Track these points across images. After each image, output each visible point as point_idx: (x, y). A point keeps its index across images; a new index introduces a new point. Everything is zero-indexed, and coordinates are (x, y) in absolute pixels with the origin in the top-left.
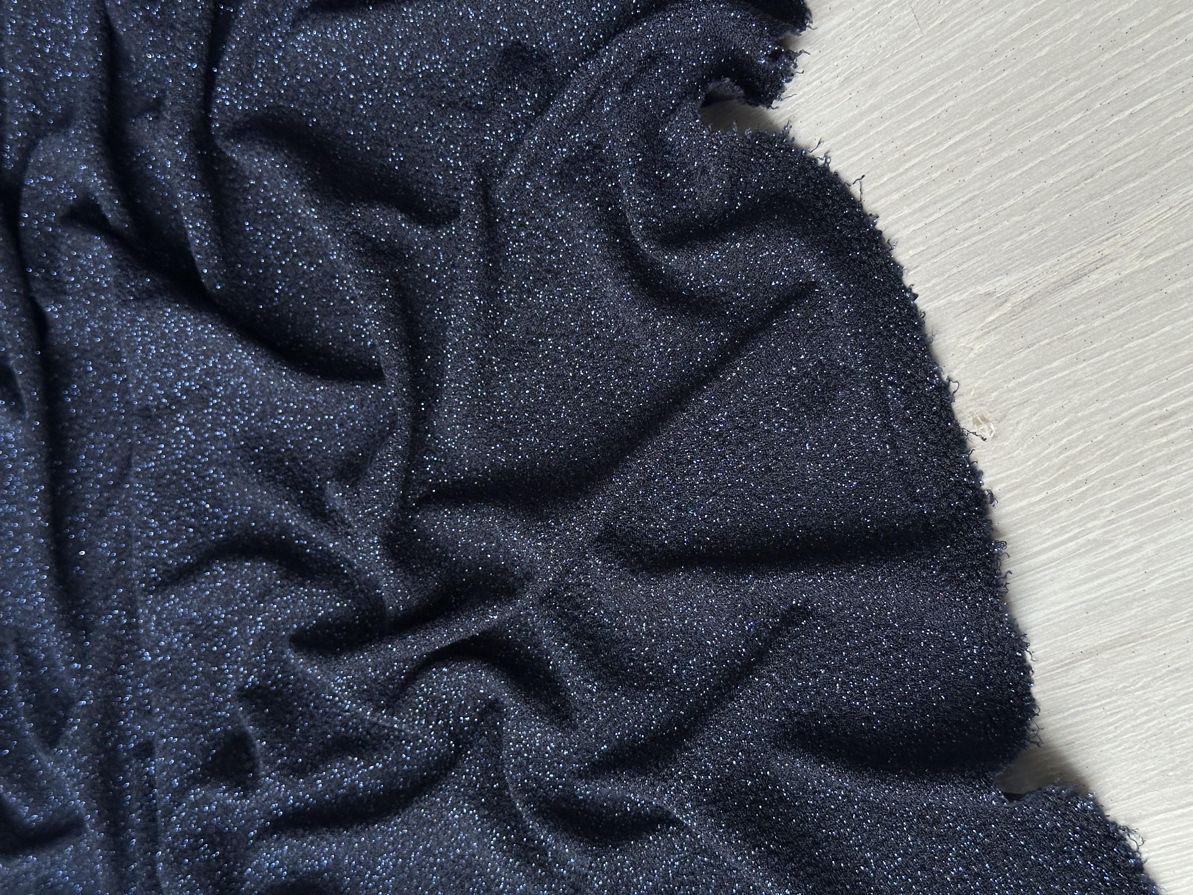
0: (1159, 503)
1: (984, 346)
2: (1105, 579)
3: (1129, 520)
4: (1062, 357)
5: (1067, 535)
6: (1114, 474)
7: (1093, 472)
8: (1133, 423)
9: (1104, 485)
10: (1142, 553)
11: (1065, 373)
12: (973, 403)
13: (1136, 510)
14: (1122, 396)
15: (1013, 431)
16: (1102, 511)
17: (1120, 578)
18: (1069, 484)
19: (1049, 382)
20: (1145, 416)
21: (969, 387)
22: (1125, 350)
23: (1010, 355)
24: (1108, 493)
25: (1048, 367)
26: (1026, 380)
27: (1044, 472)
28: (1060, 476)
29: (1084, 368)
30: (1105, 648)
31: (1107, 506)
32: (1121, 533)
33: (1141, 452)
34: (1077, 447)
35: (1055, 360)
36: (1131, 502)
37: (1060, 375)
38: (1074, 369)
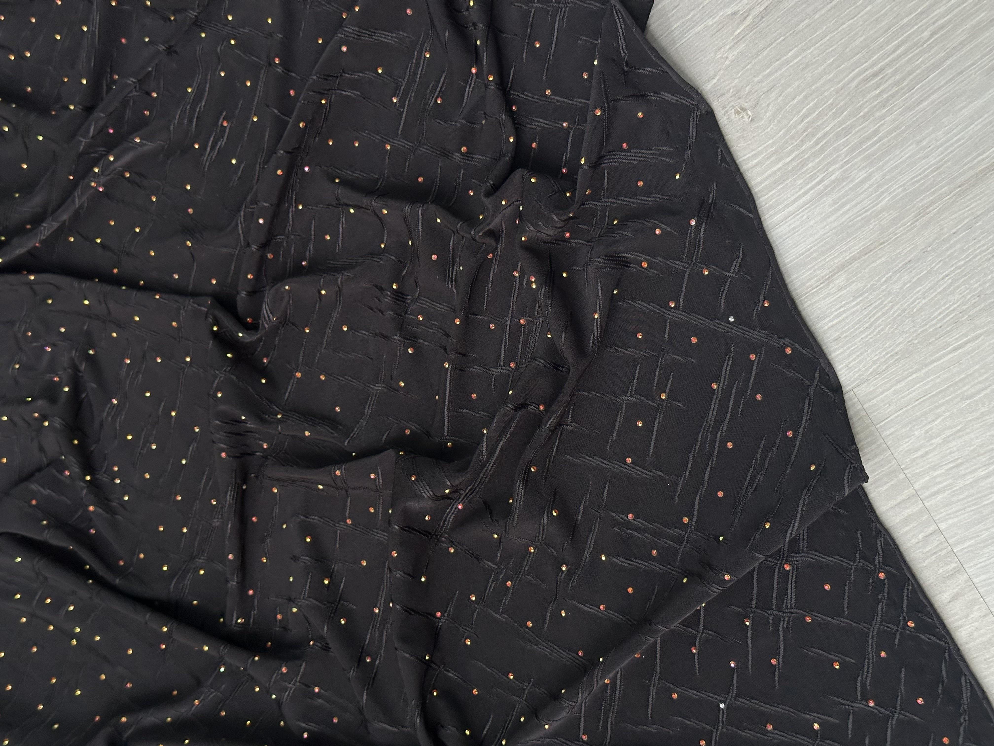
0: (880, 139)
1: (735, 53)
2: (847, 207)
3: (859, 158)
4: (794, 48)
5: (816, 181)
6: (843, 126)
7: (828, 129)
8: (853, 84)
9: (838, 136)
10: (872, 180)
11: (798, 59)
12: (733, 98)
13: (864, 149)
14: (842, 66)
15: (766, 112)
16: (839, 156)
17: (859, 203)
18: (812, 142)
19: (787, 69)
20: (861, 77)
21: (728, 87)
22: (840, 31)
23: (757, 55)
24: (841, 141)
25: (785, 58)
26: (770, 71)
27: (792, 138)
28: (804, 138)
29: (812, 52)
30: (854, 259)
31: (842, 152)
32: (856, 169)
33: (862, 104)
34: (814, 112)
35: (790, 51)
36: (860, 144)
37: (795, 61)
38: (805, 54)
